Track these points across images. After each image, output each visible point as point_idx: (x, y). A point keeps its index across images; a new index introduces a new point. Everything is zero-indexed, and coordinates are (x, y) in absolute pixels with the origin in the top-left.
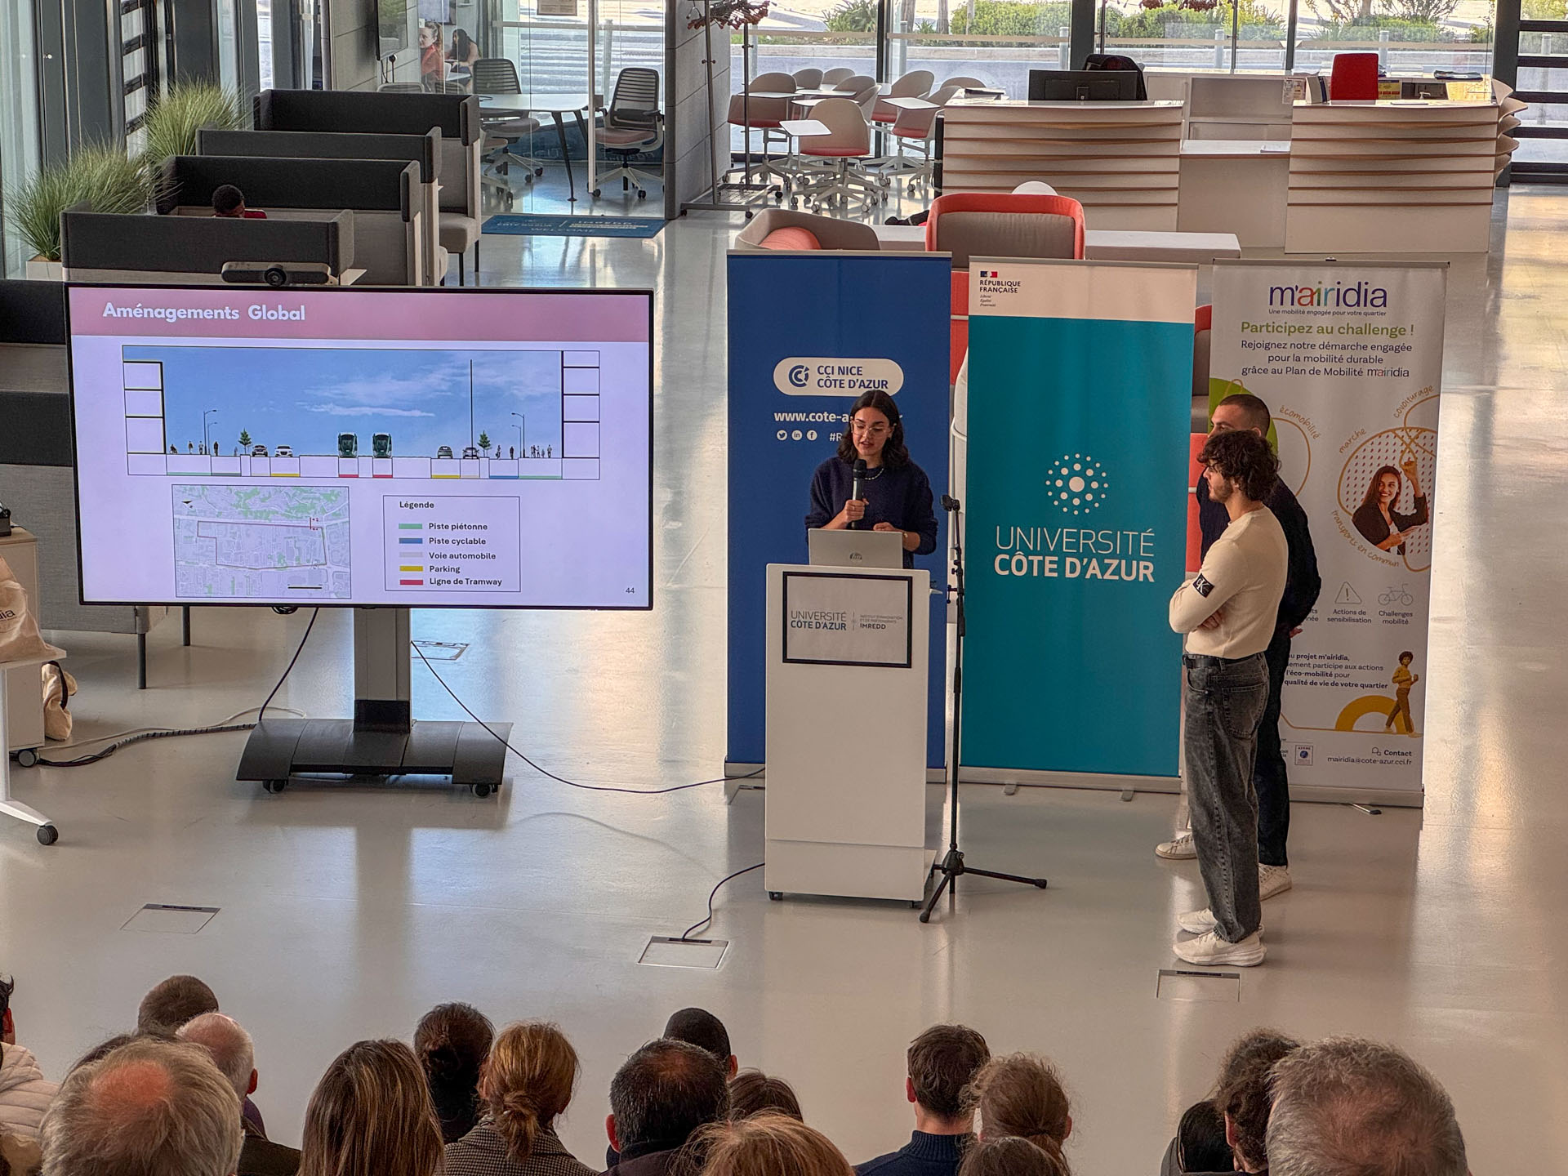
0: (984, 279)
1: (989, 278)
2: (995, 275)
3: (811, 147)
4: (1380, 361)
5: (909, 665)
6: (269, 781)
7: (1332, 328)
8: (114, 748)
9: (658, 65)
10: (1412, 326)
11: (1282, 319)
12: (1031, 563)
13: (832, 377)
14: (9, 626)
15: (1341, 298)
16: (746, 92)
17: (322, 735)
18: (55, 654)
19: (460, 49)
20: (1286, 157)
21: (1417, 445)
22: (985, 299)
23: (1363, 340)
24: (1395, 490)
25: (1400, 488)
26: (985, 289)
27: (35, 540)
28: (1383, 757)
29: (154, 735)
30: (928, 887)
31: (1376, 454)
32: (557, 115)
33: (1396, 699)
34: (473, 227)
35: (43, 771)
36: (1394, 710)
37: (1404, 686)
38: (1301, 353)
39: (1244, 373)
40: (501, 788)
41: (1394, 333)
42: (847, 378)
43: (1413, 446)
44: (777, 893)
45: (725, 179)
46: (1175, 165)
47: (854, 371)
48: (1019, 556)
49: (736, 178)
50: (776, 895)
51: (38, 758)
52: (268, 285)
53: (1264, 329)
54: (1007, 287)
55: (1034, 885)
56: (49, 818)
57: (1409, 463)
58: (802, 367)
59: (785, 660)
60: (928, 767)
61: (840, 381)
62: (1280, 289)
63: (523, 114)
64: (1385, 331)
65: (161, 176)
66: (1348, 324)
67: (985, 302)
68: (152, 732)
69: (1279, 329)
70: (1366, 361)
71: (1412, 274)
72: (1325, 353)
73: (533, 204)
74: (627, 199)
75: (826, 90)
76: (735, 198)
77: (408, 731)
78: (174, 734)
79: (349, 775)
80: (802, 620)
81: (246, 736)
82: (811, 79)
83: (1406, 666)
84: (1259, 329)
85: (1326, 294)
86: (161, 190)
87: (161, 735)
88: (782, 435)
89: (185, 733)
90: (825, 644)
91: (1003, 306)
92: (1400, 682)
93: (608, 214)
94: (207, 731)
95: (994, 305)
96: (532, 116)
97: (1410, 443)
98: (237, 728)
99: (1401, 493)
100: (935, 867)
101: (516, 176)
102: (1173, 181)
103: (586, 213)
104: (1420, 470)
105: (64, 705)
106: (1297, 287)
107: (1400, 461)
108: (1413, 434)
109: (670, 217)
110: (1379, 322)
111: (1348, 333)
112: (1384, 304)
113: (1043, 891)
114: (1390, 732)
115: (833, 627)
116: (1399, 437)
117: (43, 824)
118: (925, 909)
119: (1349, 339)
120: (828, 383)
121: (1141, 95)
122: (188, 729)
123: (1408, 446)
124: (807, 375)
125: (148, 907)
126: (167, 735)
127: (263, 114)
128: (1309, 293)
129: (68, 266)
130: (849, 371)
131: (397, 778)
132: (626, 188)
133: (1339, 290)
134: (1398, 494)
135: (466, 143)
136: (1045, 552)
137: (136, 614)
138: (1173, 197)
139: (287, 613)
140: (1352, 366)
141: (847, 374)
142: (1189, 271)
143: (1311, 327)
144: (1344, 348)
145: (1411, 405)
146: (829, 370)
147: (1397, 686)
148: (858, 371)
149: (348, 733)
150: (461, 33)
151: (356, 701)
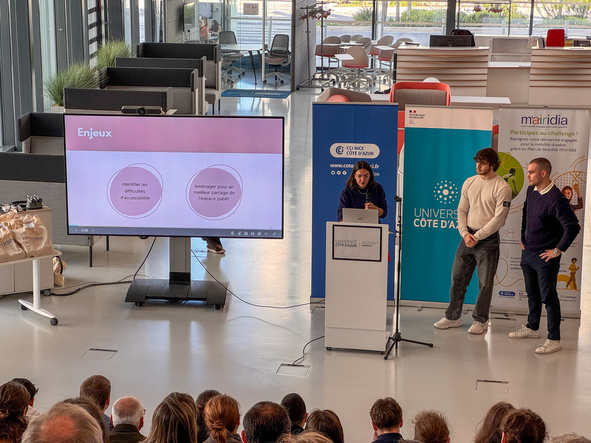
0: (411, 113)
1: (413, 113)
2: (415, 112)
3: (346, 64)
4: (565, 145)
5: (380, 261)
6: (137, 302)
7: (546, 133)
8: (79, 289)
9: (289, 34)
10: (577, 132)
11: (526, 129)
12: (428, 222)
13: (352, 151)
14: (40, 242)
15: (549, 121)
16: (322, 43)
17: (157, 285)
18: (57, 253)
19: (215, 28)
20: (529, 68)
21: (579, 178)
22: (411, 121)
23: (558, 137)
24: (570, 195)
25: (572, 194)
26: (411, 117)
27: (51, 210)
28: (565, 299)
29: (95, 285)
30: (387, 346)
31: (563, 181)
32: (250, 52)
33: (570, 276)
34: (218, 94)
35: (53, 297)
36: (569, 280)
37: (573, 271)
38: (534, 142)
39: (511, 150)
40: (225, 306)
41: (570, 135)
42: (358, 151)
43: (577, 178)
44: (329, 347)
45: (314, 76)
46: (486, 71)
47: (361, 148)
48: (423, 219)
49: (318, 76)
50: (329, 348)
51: (51, 293)
52: (138, 114)
53: (519, 133)
54: (420, 117)
55: (428, 346)
56: (55, 315)
57: (575, 185)
58: (341, 147)
59: (333, 258)
60: (387, 300)
61: (355, 152)
62: (526, 117)
63: (238, 52)
64: (567, 134)
65: (101, 74)
66: (552, 131)
67: (411, 122)
68: (94, 283)
69: (525, 133)
70: (559, 145)
71: (577, 112)
72: (543, 142)
73: (241, 85)
74: (276, 84)
75: (352, 43)
76: (317, 83)
77: (190, 284)
78: (102, 284)
79: (167, 301)
80: (340, 243)
81: (129, 284)
82: (347, 38)
83: (574, 263)
84: (517, 133)
85: (544, 119)
86: (101, 80)
87: (97, 285)
88: (333, 173)
89: (106, 284)
90: (348, 252)
91: (417, 124)
92: (571, 270)
93: (269, 89)
94: (114, 283)
95: (414, 123)
96: (241, 52)
97: (576, 177)
98: (126, 282)
99: (573, 197)
100: (390, 338)
101: (235, 75)
102: (485, 77)
103: (260, 89)
104: (580, 187)
105: (61, 273)
106: (532, 117)
107: (572, 184)
108: (577, 174)
109: (293, 91)
110: (564, 130)
111: (552, 135)
112: (566, 123)
113: (431, 348)
114: (568, 289)
115: (352, 246)
116: (572, 175)
117: (52, 317)
118: (386, 354)
119: (553, 137)
120: (351, 153)
121: (473, 45)
122: (107, 282)
123: (575, 178)
124: (343, 150)
125: (91, 349)
126: (100, 284)
127: (140, 51)
128: (537, 119)
129: (66, 108)
130: (359, 148)
131: (185, 302)
132: (276, 79)
133: (549, 118)
134: (571, 197)
135: (216, 62)
136: (433, 218)
137: (89, 239)
138: (485, 84)
139: (144, 238)
140: (554, 147)
141: (358, 149)
142: (490, 110)
143: (538, 132)
144: (550, 140)
145: (576, 163)
146: (351, 148)
147: (571, 271)
148: (362, 148)
149: (167, 285)
150: (215, 21)
151: (170, 273)
